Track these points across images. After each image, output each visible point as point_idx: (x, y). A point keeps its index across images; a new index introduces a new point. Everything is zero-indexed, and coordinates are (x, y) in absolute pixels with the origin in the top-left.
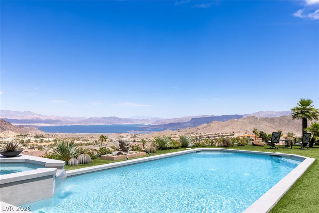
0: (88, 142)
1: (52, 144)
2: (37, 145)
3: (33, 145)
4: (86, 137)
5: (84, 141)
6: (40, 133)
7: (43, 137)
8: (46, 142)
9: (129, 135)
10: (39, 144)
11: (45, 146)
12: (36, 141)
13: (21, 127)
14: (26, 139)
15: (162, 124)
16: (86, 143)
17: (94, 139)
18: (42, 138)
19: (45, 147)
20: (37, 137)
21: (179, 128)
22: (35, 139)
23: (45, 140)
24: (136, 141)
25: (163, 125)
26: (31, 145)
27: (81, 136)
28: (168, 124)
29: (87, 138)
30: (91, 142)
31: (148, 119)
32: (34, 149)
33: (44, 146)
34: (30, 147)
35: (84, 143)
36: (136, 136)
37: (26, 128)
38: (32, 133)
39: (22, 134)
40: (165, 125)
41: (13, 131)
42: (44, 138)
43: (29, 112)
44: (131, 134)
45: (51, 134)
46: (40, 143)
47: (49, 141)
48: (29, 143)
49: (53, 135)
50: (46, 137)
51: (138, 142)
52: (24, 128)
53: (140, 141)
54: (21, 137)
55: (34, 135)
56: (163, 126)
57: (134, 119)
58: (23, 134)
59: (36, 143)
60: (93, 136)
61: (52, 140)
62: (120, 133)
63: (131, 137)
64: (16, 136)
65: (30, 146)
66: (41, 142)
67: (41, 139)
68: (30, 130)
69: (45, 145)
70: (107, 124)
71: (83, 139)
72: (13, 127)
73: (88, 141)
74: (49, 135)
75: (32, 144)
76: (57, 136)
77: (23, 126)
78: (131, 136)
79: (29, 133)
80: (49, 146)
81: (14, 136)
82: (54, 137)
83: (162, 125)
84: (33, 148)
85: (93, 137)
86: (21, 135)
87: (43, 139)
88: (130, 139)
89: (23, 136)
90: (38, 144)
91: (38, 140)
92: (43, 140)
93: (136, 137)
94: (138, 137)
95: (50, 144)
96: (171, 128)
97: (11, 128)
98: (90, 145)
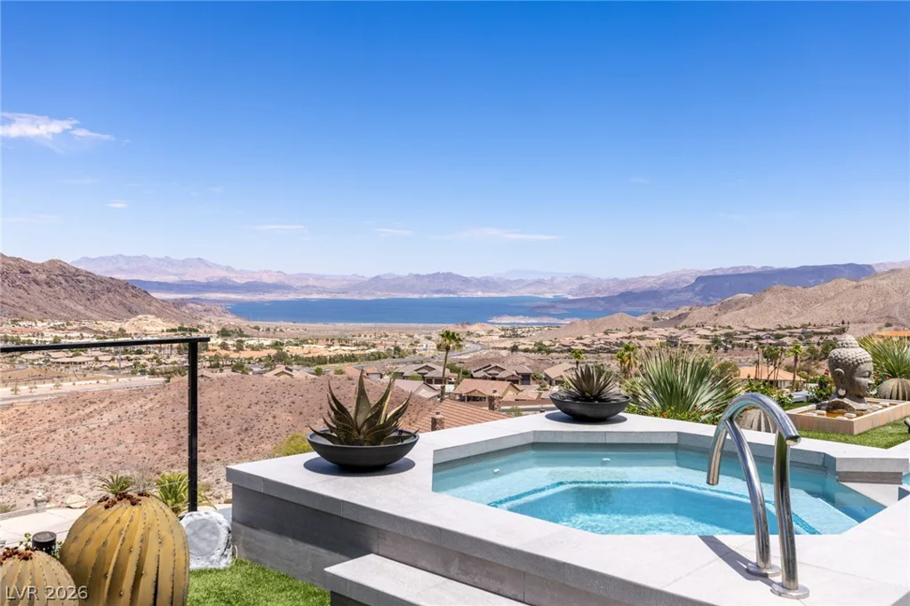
0: (373, 350)
1: (269, 356)
2: (226, 357)
3: (216, 357)
4: (365, 336)
5: (361, 348)
6: (231, 321)
7: (241, 334)
8: (253, 348)
9: (497, 329)
10: (234, 355)
11: (252, 362)
12: (224, 346)
13: (178, 304)
15: (598, 295)
16: (367, 352)
17: (388, 340)
18: (240, 338)
19: (249, 363)
20: (225, 333)
21: (654, 310)
22: (220, 341)
23: (251, 342)
24: (520, 347)
25: (603, 299)
26: (210, 357)
27: (353, 331)
28: (618, 296)
29: (368, 337)
30: (382, 349)
31: (552, 279)
32: (222, 371)
33: (247, 361)
34: (208, 364)
35: (363, 352)
36: (519, 332)
37: (192, 308)
38: (210, 322)
39: (182, 324)
40: (609, 300)
41: (158, 317)
42: (246, 336)
43: (199, 259)
44: (500, 327)
45: (263, 325)
46: (235, 351)
47: (261, 347)
48: (205, 353)
49: (268, 330)
50: (249, 334)
51: (526, 351)
52: (188, 309)
53: (531, 347)
54: (180, 333)
55: (216, 329)
56: (602, 303)
57: (508, 281)
58: (185, 326)
59: (223, 352)
60: (388, 333)
61: (267, 342)
62: (468, 324)
63: (503, 336)
64: (168, 331)
65: (210, 361)
66: (239, 348)
67: (236, 339)
68: (203, 313)
69: (251, 358)
70: (425, 296)
71: (358, 340)
72: (157, 305)
73: (374, 346)
74: (259, 329)
75: (213, 354)
76: (281, 330)
77: (183, 303)
78: (503, 333)
79: (201, 323)
80: (260, 360)
81: (163, 331)
82: (271, 334)
83: (599, 298)
84: (217, 366)
85: (386, 336)
86: (181, 329)
87: (243, 339)
88: (500, 342)
89: (186, 329)
90: (231, 356)
91: (230, 342)
92: (242, 341)
93: (517, 336)
94: (524, 337)
95: (264, 353)
96: (629, 309)
97: (153, 309)
98: (380, 358)
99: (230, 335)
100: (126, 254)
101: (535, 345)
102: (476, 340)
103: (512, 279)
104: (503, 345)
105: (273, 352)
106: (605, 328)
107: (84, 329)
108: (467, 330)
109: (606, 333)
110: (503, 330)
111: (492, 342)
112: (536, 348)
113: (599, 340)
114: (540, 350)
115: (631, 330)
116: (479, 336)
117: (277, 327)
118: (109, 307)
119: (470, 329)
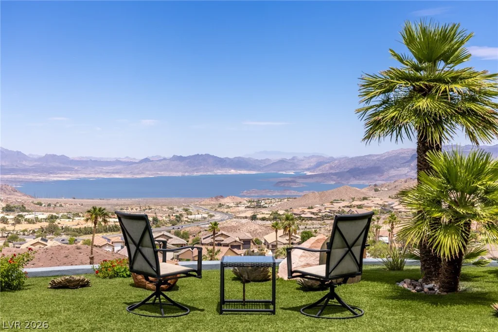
1: (42, 228)
2: (4, 230)
6: (17, 199)
7: (23, 209)
8: (30, 222)
9: (245, 201)
10: (10, 228)
11: (26, 233)
12: (4, 220)
17: (151, 212)
18: (20, 213)
19: (24, 235)
20: (8, 209)
22: (2, 216)
24: (258, 216)
25: (335, 174)
27: (122, 205)
28: (347, 172)
29: (134, 210)
31: (293, 159)
33: (22, 233)
36: (262, 204)
40: (340, 175)
42: (28, 211)
44: (248, 199)
45: (45, 201)
46: (13, 224)
47: (37, 220)
49: (49, 205)
50: (32, 209)
51: (263, 219)
53: (267, 216)
55: (3, 205)
56: (335, 177)
61: (45, 216)
62: (222, 197)
63: (248, 207)
66: (17, 221)
67: (17, 214)
69: (25, 230)
70: (187, 174)
74: (41, 205)
76: (61, 206)
78: (249, 204)
80: (34, 232)
82: (52, 209)
83: (332, 174)
85: (150, 209)
87: (24, 214)
88: (245, 211)
90: (8, 228)
91: (11, 217)
92: (22, 216)
93: (260, 207)
94: (266, 207)
95: (38, 226)
96: (356, 182)
99: (13, 211)
101: (271, 215)
102: (226, 210)
103: (260, 159)
104: (243, 215)
105: (46, 224)
106: (333, 198)
108: (219, 202)
109: (332, 203)
110: (250, 202)
111: (239, 212)
112: (272, 217)
113: (325, 208)
114: (275, 219)
115: (353, 199)
116: (229, 207)
117: (57, 203)
119: (223, 201)
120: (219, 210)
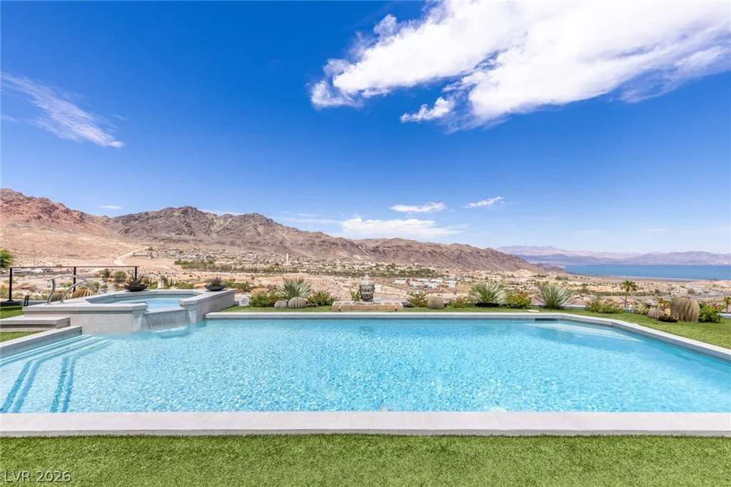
6: (561, 275)
7: (567, 279)
8: (571, 286)
12: (557, 284)
13: (538, 266)
14: (544, 280)
17: (653, 286)
20: (558, 278)
22: (555, 281)
23: (570, 283)
30: (647, 291)
38: (553, 273)
39: (539, 274)
41: (529, 270)
42: (569, 280)
45: (579, 276)
47: (576, 285)
49: (581, 278)
50: (572, 279)
52: (544, 267)
55: (556, 276)
58: (541, 275)
60: (654, 283)
61: (580, 283)
64: (532, 276)
68: (550, 270)
72: (529, 265)
73: (642, 289)
76: (589, 279)
77: (541, 265)
79: (548, 274)
81: (530, 276)
82: (583, 280)
85: (651, 284)
86: (538, 276)
87: (567, 281)
91: (560, 282)
95: (576, 288)
97: (527, 267)
98: (645, 295)
100: (517, 245)
102: (720, 290)
105: (581, 288)
107: (497, 274)
116: (723, 287)
118: (509, 266)
119: (716, 283)
120: (713, 288)
